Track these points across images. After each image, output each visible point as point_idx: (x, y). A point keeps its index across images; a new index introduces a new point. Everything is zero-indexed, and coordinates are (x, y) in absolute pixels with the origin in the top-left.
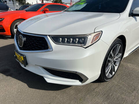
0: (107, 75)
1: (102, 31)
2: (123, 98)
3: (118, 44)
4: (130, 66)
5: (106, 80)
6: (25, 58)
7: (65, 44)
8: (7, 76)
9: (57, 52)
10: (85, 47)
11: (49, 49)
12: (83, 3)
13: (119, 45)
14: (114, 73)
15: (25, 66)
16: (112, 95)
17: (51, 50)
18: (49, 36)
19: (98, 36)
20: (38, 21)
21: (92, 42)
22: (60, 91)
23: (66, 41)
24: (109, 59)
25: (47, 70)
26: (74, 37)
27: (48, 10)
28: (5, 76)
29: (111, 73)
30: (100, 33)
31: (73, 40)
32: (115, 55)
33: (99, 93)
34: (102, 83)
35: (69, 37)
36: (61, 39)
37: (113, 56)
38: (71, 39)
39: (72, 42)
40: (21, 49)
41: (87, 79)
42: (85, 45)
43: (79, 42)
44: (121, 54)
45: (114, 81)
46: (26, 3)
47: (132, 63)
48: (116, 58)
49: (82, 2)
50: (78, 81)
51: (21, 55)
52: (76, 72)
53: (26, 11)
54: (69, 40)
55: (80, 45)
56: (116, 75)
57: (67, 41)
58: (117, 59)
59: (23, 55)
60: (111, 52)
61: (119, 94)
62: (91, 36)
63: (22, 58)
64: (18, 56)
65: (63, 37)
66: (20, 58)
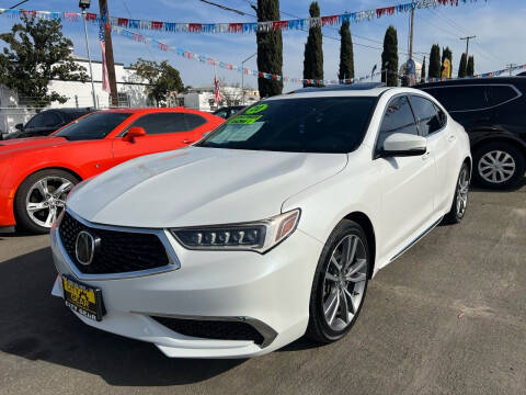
0: (330, 323)
1: (300, 209)
2: (373, 380)
3: (350, 236)
4: (401, 294)
5: (331, 338)
6: (99, 295)
7: (213, 247)
8: (34, 358)
9: (192, 271)
10: (262, 250)
11: (170, 265)
12: (254, 120)
13: (353, 238)
14: (351, 316)
15: (99, 320)
16: (346, 376)
17: (176, 266)
18: (169, 229)
19: (292, 221)
21: (278, 238)
22: (204, 382)
23: (213, 239)
24: (328, 276)
25: (164, 324)
26: (234, 229)
27: (143, 132)
28: (25, 362)
29: (342, 315)
30: (296, 214)
31: (231, 236)
32: (347, 265)
33: (313, 374)
34: (321, 348)
35: (220, 229)
36: (200, 235)
37: (340, 267)
38: (227, 234)
39: (230, 240)
40: (84, 270)
41: (274, 334)
42: (261, 247)
43: (246, 241)
44: (365, 261)
45: (354, 340)
46: (49, 93)
47: (407, 285)
48: (352, 271)
49: (250, 116)
50: (251, 342)
51: (88, 287)
52: (244, 318)
53: (67, 138)
54: (221, 238)
55: (249, 247)
56: (359, 322)
57: (217, 241)
58: (355, 275)
59: (94, 288)
60: (333, 259)
61: (365, 371)
62: (273, 223)
63: (91, 298)
64: (75, 292)
65: (206, 230)
66: (83, 297)
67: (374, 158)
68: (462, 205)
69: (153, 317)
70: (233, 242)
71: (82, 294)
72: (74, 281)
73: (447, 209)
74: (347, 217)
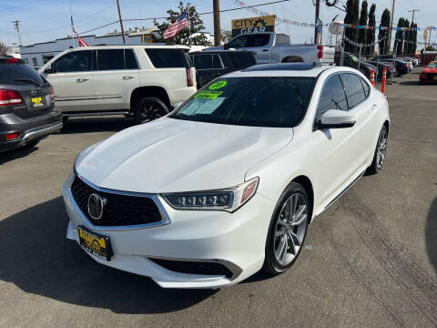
1: (258, 177)
6: (108, 243)
7: (194, 208)
10: (231, 210)
11: (162, 221)
12: (216, 95)
15: (109, 260)
17: (167, 222)
18: (161, 194)
19: (253, 186)
20: (127, 161)
21: (243, 200)
23: (194, 202)
26: (209, 194)
30: (255, 181)
31: (207, 200)
35: (199, 194)
36: (184, 199)
38: (205, 198)
39: (207, 203)
40: (95, 223)
41: (240, 271)
42: (231, 207)
43: (219, 203)
50: (223, 277)
51: (100, 236)
54: (199, 200)
55: (221, 208)
57: (197, 203)
59: (104, 237)
62: (239, 189)
63: (103, 243)
64: (89, 239)
65: (188, 195)
66: (96, 243)
67: (314, 130)
68: (381, 159)
69: (150, 259)
70: (209, 204)
71: (94, 240)
72: (88, 231)
73: (369, 163)
74: (294, 180)
